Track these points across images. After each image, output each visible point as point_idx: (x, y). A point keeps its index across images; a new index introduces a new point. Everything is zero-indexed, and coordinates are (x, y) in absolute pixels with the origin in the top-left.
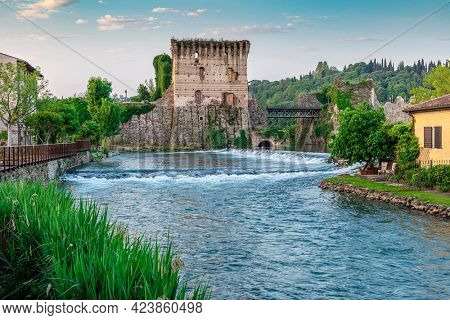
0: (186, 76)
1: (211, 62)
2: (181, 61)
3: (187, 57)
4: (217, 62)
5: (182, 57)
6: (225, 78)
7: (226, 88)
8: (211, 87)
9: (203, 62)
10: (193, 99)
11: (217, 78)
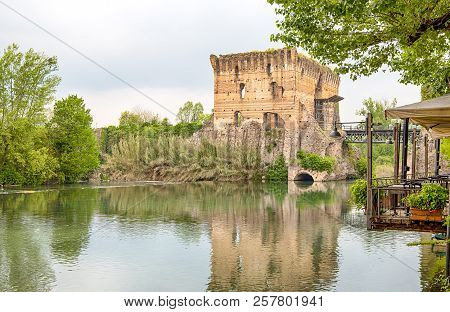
0: (225, 95)
1: (253, 76)
2: (221, 78)
3: (227, 73)
4: (259, 77)
5: (221, 73)
6: (268, 95)
7: (268, 107)
8: (252, 106)
9: (243, 77)
10: (232, 121)
11: (259, 95)
